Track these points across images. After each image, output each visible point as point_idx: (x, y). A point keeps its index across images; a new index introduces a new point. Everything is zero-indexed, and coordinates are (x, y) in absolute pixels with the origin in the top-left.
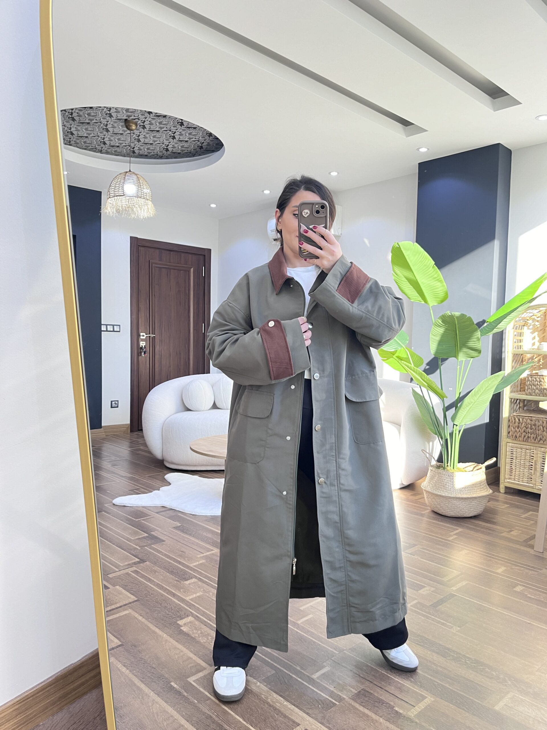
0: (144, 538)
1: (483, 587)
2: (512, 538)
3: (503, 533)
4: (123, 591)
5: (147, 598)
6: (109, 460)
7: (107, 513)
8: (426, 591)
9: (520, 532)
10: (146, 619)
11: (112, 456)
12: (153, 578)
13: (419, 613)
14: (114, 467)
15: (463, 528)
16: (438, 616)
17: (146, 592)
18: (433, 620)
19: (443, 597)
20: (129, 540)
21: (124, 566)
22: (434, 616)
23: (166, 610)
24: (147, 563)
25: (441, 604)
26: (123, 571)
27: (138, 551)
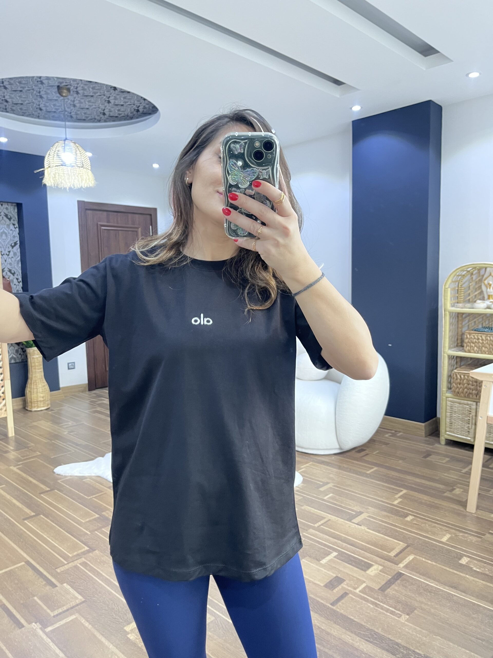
0: (95, 519)
1: (429, 562)
2: (455, 498)
3: (445, 492)
4: (71, 590)
5: (94, 599)
6: (65, 426)
7: (59, 491)
8: (374, 572)
9: (462, 490)
10: (92, 626)
11: (69, 421)
12: (102, 571)
13: (367, 601)
14: (71, 435)
15: (407, 489)
16: (386, 602)
17: (94, 590)
18: (382, 608)
19: (390, 577)
20: (80, 523)
21: (72, 557)
22: (383, 603)
23: (113, 613)
24: (97, 552)
25: (389, 587)
26: (72, 563)
27: (88, 537)
